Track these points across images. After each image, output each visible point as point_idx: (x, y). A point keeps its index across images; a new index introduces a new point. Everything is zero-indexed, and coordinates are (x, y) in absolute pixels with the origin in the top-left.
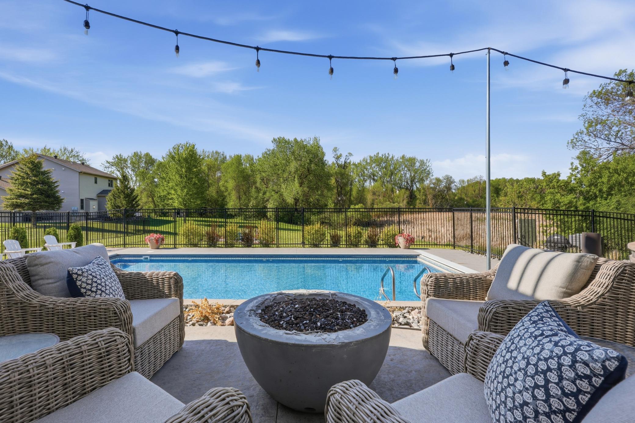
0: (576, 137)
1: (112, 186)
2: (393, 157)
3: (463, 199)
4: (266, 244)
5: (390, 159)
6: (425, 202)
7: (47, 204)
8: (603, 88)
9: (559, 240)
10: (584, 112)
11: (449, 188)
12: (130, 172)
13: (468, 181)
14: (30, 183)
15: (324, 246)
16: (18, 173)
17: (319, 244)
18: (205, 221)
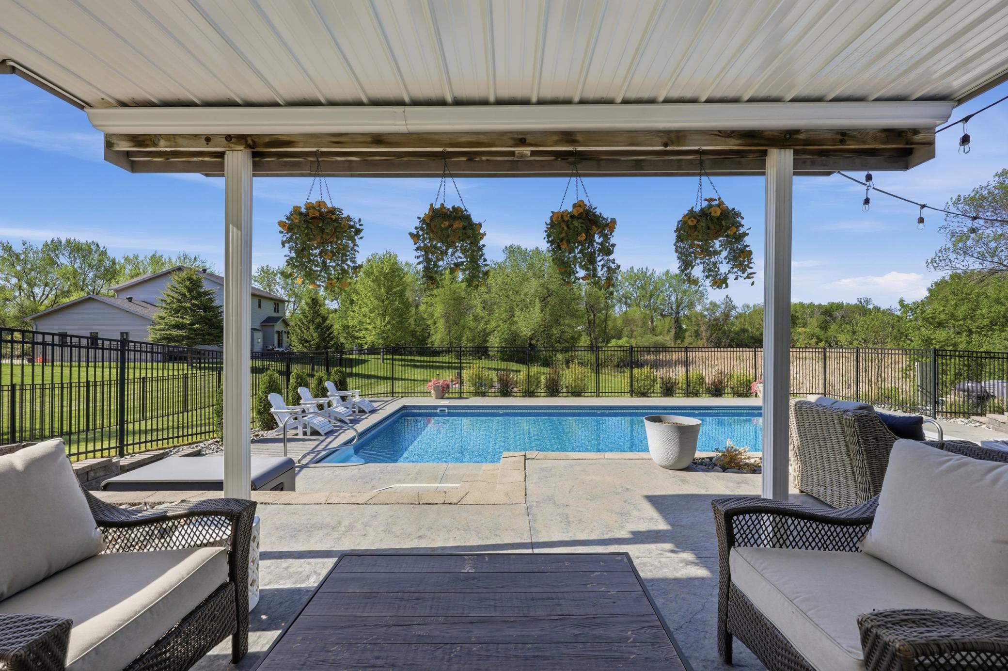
0: (940, 254)
1: (278, 312)
2: (652, 274)
3: (747, 331)
4: (577, 393)
5: (650, 275)
6: (697, 334)
7: (211, 338)
8: (977, 192)
9: (975, 389)
10: (945, 223)
11: (727, 316)
12: (280, 290)
13: (754, 306)
14: (190, 309)
15: (655, 395)
16: (169, 293)
17: (647, 392)
18: (404, 360)
